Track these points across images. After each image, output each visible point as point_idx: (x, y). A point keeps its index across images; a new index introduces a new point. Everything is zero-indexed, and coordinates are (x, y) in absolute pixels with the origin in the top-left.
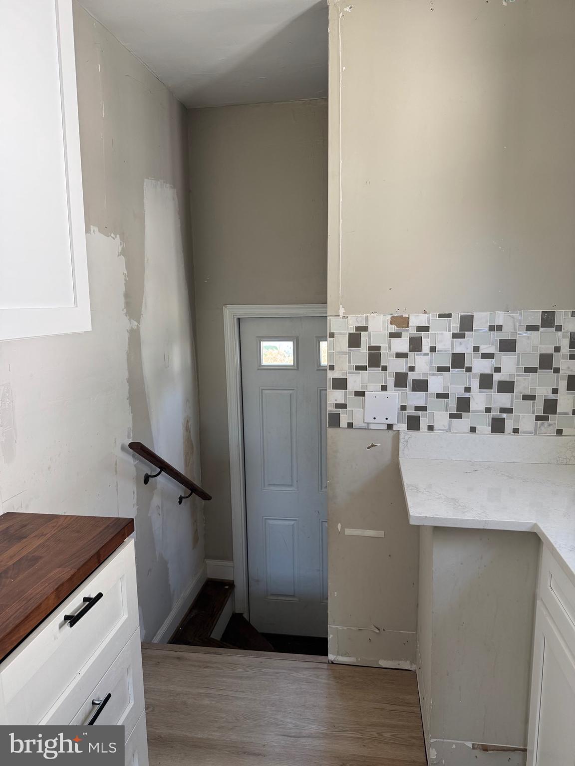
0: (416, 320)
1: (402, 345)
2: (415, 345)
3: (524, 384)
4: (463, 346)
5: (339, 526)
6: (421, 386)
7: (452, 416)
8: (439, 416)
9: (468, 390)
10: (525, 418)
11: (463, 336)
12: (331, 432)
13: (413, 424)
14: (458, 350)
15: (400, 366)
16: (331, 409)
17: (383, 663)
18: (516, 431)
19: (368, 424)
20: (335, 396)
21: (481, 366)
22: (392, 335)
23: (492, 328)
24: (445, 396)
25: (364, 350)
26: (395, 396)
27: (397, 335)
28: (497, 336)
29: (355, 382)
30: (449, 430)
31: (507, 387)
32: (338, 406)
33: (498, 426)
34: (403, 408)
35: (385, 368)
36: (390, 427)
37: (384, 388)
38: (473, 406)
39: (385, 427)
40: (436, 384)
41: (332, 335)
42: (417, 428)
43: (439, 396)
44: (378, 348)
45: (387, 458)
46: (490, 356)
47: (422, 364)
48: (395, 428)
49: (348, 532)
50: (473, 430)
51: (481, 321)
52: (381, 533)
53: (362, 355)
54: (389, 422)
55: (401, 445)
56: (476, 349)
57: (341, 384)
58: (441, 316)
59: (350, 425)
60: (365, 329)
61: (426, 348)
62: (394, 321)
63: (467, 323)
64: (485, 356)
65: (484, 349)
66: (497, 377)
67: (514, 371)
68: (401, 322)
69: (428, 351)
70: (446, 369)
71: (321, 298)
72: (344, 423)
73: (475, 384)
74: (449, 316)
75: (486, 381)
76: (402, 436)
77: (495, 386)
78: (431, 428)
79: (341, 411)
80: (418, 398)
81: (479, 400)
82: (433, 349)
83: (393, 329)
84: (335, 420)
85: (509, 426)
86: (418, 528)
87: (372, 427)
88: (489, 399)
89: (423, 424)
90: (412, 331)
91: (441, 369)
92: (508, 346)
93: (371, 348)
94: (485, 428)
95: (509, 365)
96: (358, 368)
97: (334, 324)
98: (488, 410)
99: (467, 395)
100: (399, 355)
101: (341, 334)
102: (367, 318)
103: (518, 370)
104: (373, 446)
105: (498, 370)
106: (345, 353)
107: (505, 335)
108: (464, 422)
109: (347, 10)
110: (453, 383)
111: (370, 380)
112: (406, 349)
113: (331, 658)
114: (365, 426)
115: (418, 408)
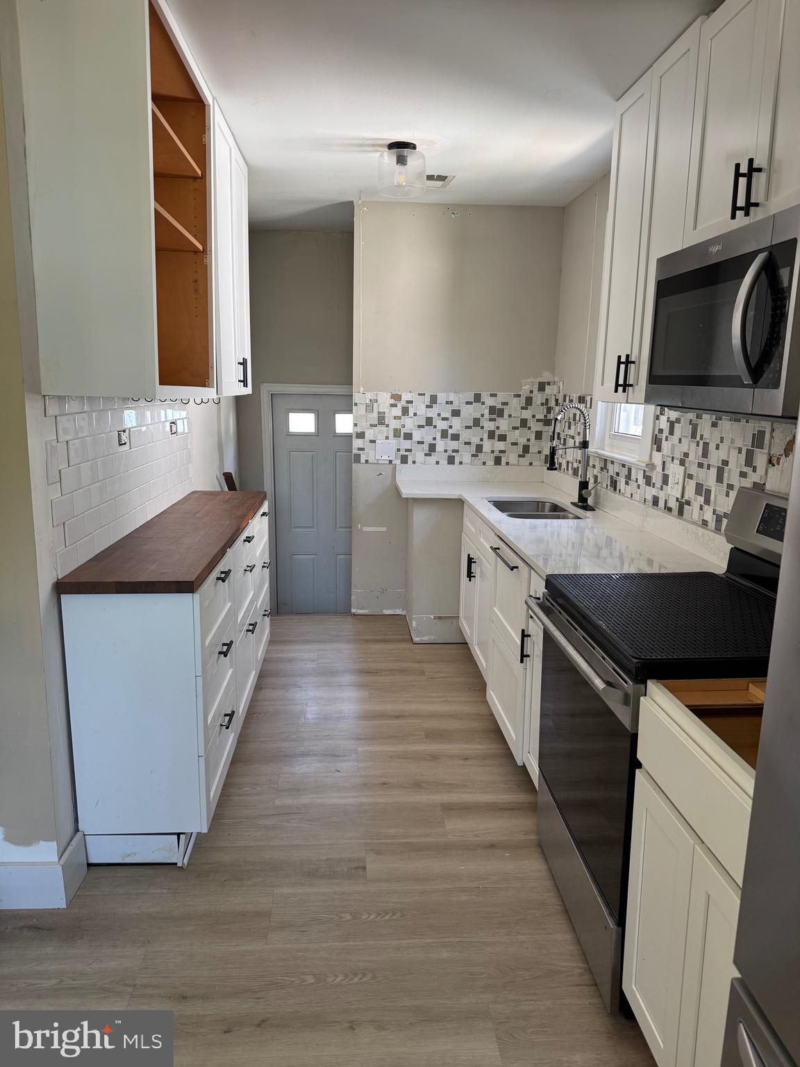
0: (406, 397)
1: (397, 411)
2: (405, 411)
3: (466, 435)
4: (432, 413)
5: (359, 526)
6: (408, 436)
7: (426, 455)
8: (419, 454)
9: (434, 439)
10: (465, 455)
11: (432, 407)
12: (355, 466)
13: (404, 460)
14: (429, 415)
15: (396, 424)
16: (355, 451)
17: (387, 612)
18: (461, 463)
19: (378, 460)
20: (357, 443)
21: (442, 425)
22: (392, 405)
23: (447, 403)
24: (422, 443)
25: (375, 415)
26: (394, 443)
27: (395, 406)
28: (450, 407)
29: (370, 434)
30: (424, 463)
31: (455, 437)
32: (359, 449)
33: (451, 461)
34: (399, 450)
35: (387, 426)
36: (390, 462)
37: (387, 438)
38: (438, 449)
39: (388, 462)
40: (417, 436)
41: (356, 404)
42: (406, 462)
43: (419, 443)
44: (384, 413)
45: (389, 482)
46: (446, 419)
47: (409, 424)
48: (393, 462)
49: (365, 529)
50: (438, 463)
51: (441, 398)
52: (384, 529)
53: (374, 417)
54: (390, 459)
55: (397, 473)
56: (439, 415)
57: (361, 435)
58: (420, 394)
59: (367, 461)
60: (376, 401)
61: (411, 414)
62: (393, 397)
63: (434, 399)
64: (444, 419)
65: (443, 415)
66: (450, 431)
67: (459, 428)
68: (397, 397)
70: (423, 427)
71: (349, 381)
72: (363, 460)
73: (438, 436)
74: (424, 395)
75: (444, 434)
76: (397, 467)
77: (449, 436)
78: (414, 462)
79: (361, 452)
80: (407, 444)
81: (441, 445)
82: (415, 414)
83: (392, 401)
84: (357, 458)
85: (457, 460)
86: (407, 499)
87: (380, 462)
88: (446, 444)
89: (410, 460)
90: (403, 403)
91: (420, 427)
92: (456, 413)
93: (379, 413)
94: (444, 462)
95: (457, 424)
96: (371, 425)
97: (357, 398)
98: (446, 451)
99: (434, 442)
100: (395, 418)
101: (361, 402)
102: (377, 395)
103: (462, 427)
104: (380, 474)
105: (451, 427)
106: (364, 416)
107: (455, 407)
108: (433, 459)
109: (365, 209)
110: (426, 435)
111: (379, 433)
112: (399, 414)
113: (353, 611)
114: (376, 462)
115: (407, 450)
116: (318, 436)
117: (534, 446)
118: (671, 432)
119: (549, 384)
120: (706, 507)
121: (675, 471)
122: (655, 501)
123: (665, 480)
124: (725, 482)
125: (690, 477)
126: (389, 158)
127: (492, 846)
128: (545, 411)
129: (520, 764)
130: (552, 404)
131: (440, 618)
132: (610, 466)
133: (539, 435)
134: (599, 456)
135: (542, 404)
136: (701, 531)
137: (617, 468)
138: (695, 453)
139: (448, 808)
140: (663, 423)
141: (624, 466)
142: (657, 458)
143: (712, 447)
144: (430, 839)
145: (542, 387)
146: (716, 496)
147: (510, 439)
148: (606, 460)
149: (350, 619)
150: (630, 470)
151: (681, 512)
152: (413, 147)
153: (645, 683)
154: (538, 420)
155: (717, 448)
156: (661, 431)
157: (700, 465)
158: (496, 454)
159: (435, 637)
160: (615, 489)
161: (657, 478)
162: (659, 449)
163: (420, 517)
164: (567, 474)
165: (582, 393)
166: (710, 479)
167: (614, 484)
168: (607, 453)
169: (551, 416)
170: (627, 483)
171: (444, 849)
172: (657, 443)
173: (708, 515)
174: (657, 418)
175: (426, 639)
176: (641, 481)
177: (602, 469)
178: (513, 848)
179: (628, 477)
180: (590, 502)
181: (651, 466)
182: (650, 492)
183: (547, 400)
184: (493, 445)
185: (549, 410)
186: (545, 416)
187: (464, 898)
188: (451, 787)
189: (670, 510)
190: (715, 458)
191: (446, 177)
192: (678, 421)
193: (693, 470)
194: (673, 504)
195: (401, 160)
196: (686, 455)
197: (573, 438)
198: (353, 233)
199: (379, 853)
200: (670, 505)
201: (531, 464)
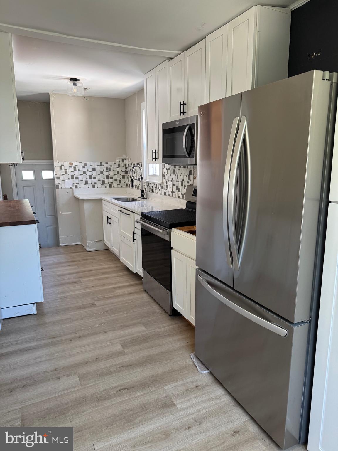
0: (75, 164)
1: (72, 169)
2: (75, 169)
3: (98, 177)
4: (85, 169)
5: (61, 212)
6: (77, 178)
7: (84, 185)
8: (82, 184)
9: (87, 179)
10: (99, 184)
11: (85, 167)
12: (57, 190)
13: (76, 187)
14: (84, 170)
15: (72, 174)
16: (56, 184)
17: (74, 244)
18: (97, 187)
19: (66, 187)
20: (57, 181)
21: (89, 174)
22: (70, 167)
23: (90, 166)
25: (63, 170)
26: (71, 180)
28: (92, 167)
29: (62, 178)
30: (84, 188)
31: (95, 178)
32: (58, 183)
33: (94, 186)
34: (74, 183)
35: (69, 174)
36: (71, 188)
37: (69, 179)
38: (88, 182)
39: (70, 188)
40: (80, 178)
41: (55, 167)
42: (77, 188)
43: (81, 180)
44: (67, 170)
45: (71, 195)
46: (91, 172)
47: (77, 173)
48: (72, 188)
49: (63, 213)
50: (89, 187)
51: (88, 164)
52: (71, 213)
53: (63, 171)
54: (70, 187)
55: (74, 192)
56: (88, 170)
57: (58, 178)
58: (80, 163)
59: (62, 188)
60: (63, 165)
61: (77, 170)
62: (70, 164)
63: (85, 164)
64: (90, 172)
65: (89, 170)
66: (92, 176)
68: (72, 164)
69: (78, 170)
70: (82, 174)
72: (60, 187)
74: (81, 163)
75: (90, 177)
76: (74, 189)
77: (92, 178)
78: (80, 188)
79: (59, 185)
80: (77, 181)
81: (89, 181)
82: (79, 170)
83: (70, 165)
84: (58, 187)
85: (96, 186)
86: (81, 200)
87: (67, 188)
88: (91, 181)
89: (78, 187)
90: (74, 166)
92: (94, 169)
93: (65, 170)
94: (91, 187)
95: (95, 174)
96: (63, 174)
97: (55, 164)
98: (91, 183)
99: (87, 180)
100: (72, 171)
101: (57, 166)
102: (63, 163)
103: (97, 174)
104: (67, 192)
105: (92, 174)
106: (59, 171)
107: (93, 167)
108: (87, 186)
109: (54, 96)
110: (84, 177)
111: (65, 177)
112: (73, 170)
113: (61, 244)
114: (65, 188)
115: (77, 183)
116: (35, 180)
117: (122, 180)
118: (168, 173)
119: (125, 159)
120: (179, 193)
121: (170, 184)
122: (165, 193)
123: (167, 187)
124: (183, 185)
125: (174, 185)
126: (70, 83)
127: (131, 293)
128: (125, 168)
129: (135, 273)
130: (127, 166)
131: (97, 241)
132: (150, 185)
133: (124, 177)
134: (146, 182)
135: (124, 166)
136: (179, 199)
137: (152, 185)
138: (175, 178)
139: (115, 288)
140: (165, 170)
141: (154, 184)
142: (164, 181)
143: (179, 176)
144: (113, 295)
145: (123, 160)
146: (181, 190)
147: (114, 178)
148: (148, 183)
149: (60, 248)
150: (156, 185)
151: (172, 196)
152: (79, 80)
153: (172, 229)
154: (123, 172)
155: (181, 176)
156: (165, 173)
157: (177, 181)
158: (110, 184)
159: (96, 248)
160: (152, 192)
161: (165, 187)
162: (165, 178)
163: (87, 206)
164: (135, 189)
165: (138, 162)
166: (179, 185)
167: (152, 190)
168: (148, 180)
169: (127, 170)
170: (156, 189)
171: (118, 296)
172: (164, 176)
173: (180, 195)
174: (163, 169)
175: (92, 249)
176: (160, 188)
177: (147, 186)
178: (138, 293)
179: (156, 187)
180: (145, 197)
181: (163, 183)
182: (163, 191)
183: (125, 165)
184: (108, 180)
185: (126, 168)
186: (125, 170)
187: (127, 304)
188: (114, 284)
189: (169, 195)
190: (180, 179)
191: (86, 88)
192: (169, 169)
193: (175, 183)
194: (170, 193)
195: (75, 84)
196: (172, 179)
197: (136, 177)
198: (50, 103)
199: (98, 301)
200: (169, 194)
201: (122, 187)
